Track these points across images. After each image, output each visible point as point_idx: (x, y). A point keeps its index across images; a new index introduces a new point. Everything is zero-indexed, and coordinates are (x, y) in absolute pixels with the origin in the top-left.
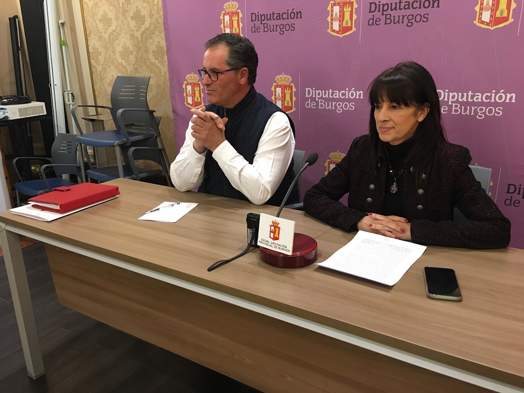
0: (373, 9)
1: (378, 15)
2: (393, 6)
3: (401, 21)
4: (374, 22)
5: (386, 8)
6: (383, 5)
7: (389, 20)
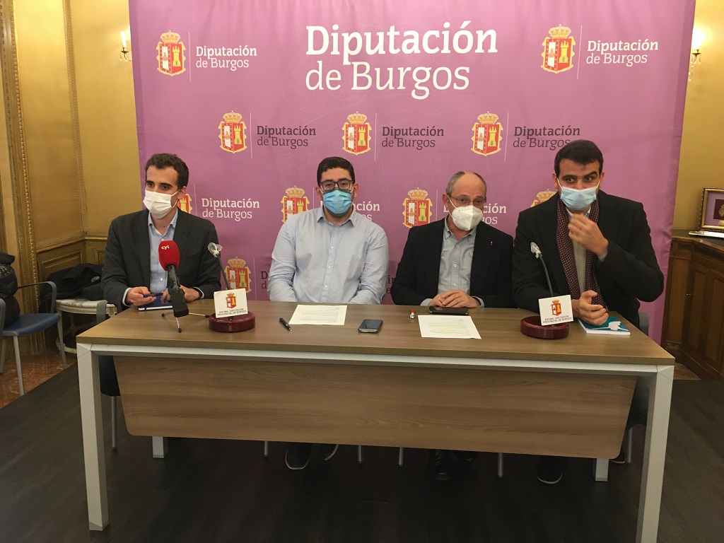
0: (386, 133)
1: (390, 138)
2: (405, 132)
3: (411, 144)
4: (387, 144)
5: (398, 132)
6: (396, 130)
7: (401, 143)
